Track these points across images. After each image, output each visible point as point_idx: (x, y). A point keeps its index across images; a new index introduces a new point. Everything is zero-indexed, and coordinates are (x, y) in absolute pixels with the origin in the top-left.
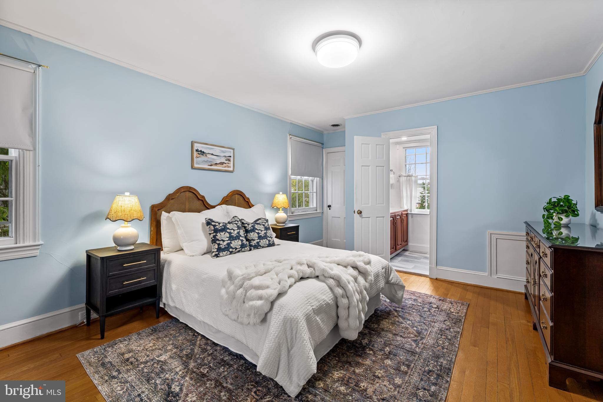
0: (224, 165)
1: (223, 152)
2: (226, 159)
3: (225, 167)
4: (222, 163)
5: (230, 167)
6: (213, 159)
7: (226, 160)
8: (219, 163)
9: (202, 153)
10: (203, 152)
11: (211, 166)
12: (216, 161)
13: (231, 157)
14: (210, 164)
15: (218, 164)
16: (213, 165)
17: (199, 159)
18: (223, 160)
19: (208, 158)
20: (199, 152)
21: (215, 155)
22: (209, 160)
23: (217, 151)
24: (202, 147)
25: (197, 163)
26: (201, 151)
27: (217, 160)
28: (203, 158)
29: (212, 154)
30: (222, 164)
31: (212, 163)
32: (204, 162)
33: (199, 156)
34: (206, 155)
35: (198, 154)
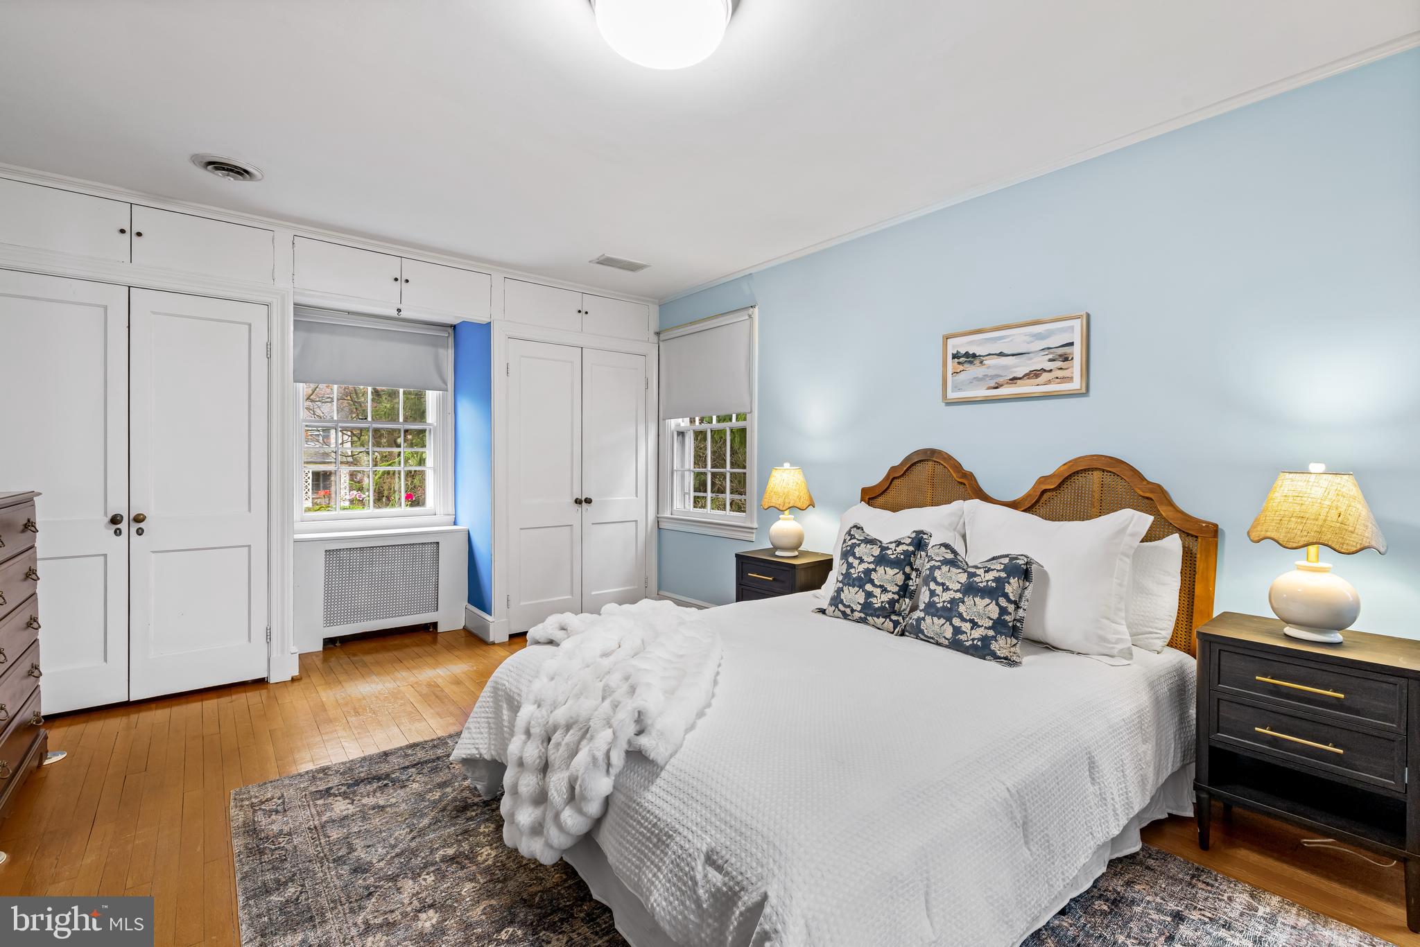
0: (1045, 376)
1: (1039, 337)
2: (1050, 356)
3: (1049, 382)
4: (1035, 374)
5: (1070, 379)
6: (1006, 367)
7: (1050, 360)
8: (1024, 376)
9: (971, 358)
10: (974, 356)
11: (997, 388)
12: (1015, 372)
13: (1071, 344)
14: (993, 385)
15: (1020, 379)
16: (1002, 385)
17: (962, 376)
18: (1041, 362)
19: (989, 367)
20: (962, 360)
21: (1009, 353)
22: (991, 372)
23: (1017, 339)
24: (971, 343)
25: (957, 388)
26: (967, 355)
27: (1016, 367)
28: (973, 371)
29: (1001, 354)
30: (1037, 376)
31: (1001, 380)
32: (975, 382)
33: (961, 368)
34: (981, 362)
35: (959, 363)
